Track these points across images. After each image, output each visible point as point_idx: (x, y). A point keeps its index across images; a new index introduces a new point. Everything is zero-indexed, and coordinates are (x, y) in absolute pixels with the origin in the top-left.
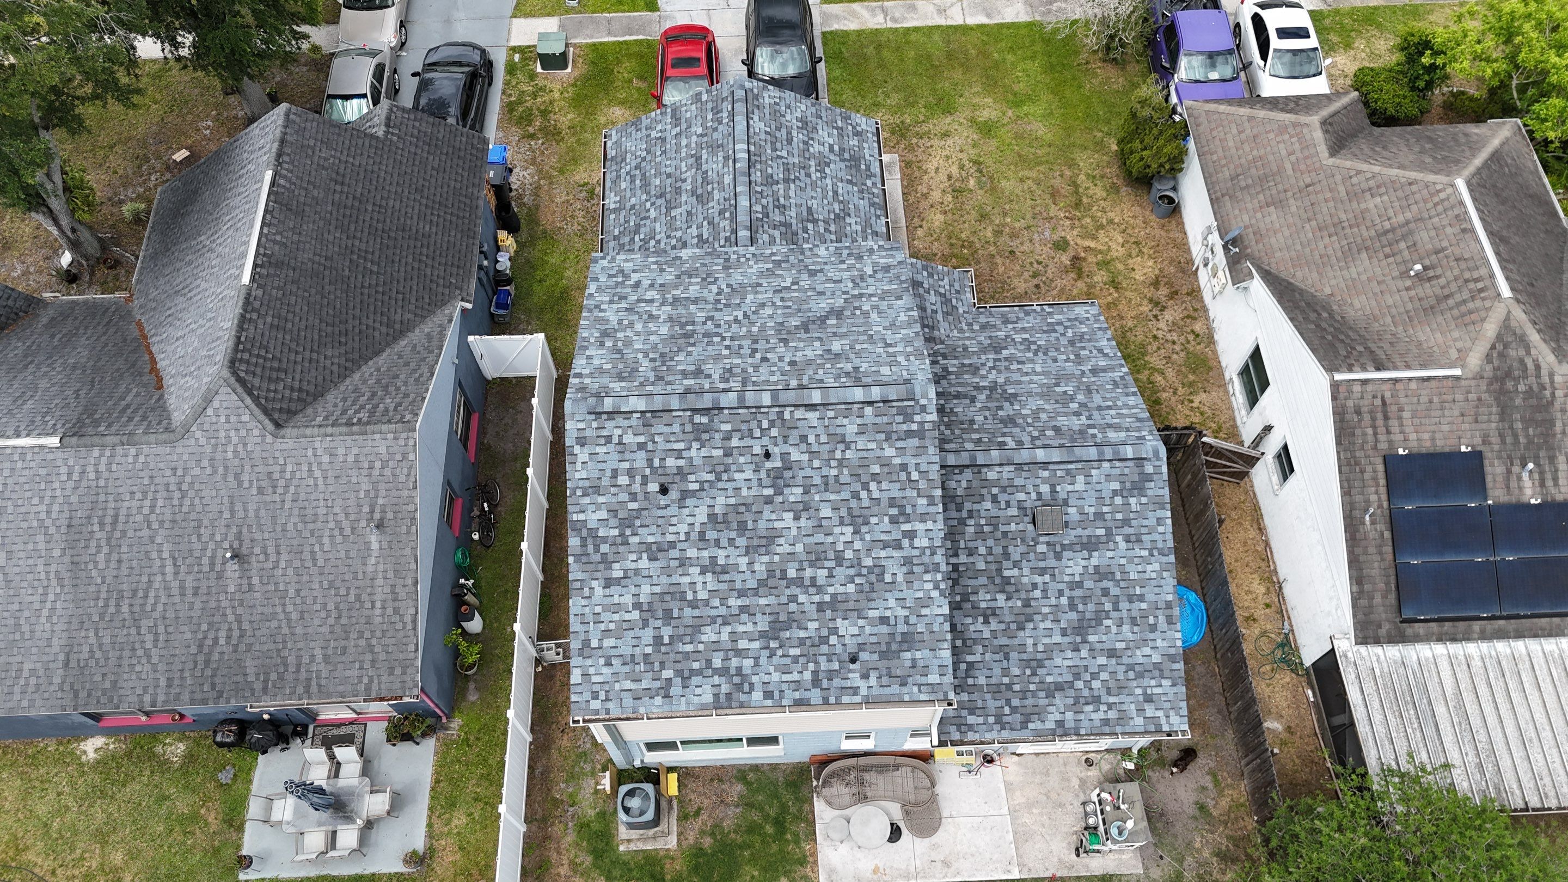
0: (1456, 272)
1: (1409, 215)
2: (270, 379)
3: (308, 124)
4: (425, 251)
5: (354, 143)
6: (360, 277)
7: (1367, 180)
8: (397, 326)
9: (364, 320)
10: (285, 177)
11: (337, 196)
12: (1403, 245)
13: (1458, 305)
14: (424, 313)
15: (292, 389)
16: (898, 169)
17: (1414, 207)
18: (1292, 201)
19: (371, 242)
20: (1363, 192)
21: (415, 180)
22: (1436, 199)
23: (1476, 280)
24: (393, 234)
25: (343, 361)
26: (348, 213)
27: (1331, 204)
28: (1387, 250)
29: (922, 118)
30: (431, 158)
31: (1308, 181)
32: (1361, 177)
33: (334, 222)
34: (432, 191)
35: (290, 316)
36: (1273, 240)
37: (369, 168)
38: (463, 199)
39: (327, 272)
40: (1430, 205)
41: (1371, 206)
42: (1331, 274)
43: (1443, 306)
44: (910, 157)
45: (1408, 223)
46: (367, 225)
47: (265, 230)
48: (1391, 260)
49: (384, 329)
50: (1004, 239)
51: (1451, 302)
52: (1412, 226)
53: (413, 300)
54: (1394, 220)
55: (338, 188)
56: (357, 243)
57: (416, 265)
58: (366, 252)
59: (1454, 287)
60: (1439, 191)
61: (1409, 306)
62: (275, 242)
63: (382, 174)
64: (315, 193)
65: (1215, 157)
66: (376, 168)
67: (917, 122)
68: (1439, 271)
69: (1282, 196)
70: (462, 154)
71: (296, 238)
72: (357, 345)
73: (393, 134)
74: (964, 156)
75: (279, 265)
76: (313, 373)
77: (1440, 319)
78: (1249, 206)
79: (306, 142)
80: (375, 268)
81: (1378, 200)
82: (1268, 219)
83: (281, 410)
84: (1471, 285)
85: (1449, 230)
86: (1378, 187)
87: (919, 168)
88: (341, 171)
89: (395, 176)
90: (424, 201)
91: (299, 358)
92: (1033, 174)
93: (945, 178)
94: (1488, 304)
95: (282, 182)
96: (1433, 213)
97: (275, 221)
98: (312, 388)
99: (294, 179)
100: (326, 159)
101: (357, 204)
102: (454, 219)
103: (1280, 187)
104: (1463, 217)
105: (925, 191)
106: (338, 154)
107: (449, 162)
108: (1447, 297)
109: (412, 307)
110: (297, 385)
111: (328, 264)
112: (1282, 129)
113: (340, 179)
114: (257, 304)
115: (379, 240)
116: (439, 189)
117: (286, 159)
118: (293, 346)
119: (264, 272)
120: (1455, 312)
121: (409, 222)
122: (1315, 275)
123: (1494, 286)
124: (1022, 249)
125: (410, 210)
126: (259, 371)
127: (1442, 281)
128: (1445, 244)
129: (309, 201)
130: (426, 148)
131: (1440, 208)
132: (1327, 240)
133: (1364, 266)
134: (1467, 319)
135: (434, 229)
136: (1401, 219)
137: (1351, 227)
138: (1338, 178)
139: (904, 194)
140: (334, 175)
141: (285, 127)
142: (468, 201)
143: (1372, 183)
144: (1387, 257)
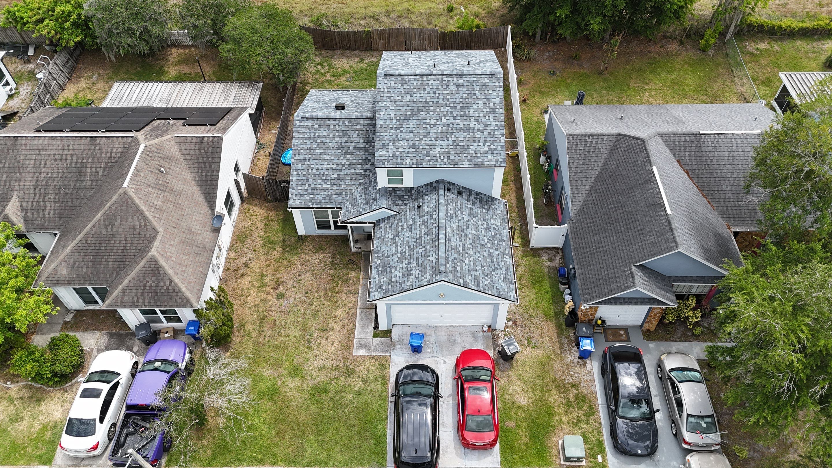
0: (152, 162)
1: (150, 189)
2: (629, 145)
3: (665, 246)
4: (593, 228)
5: (643, 253)
6: (614, 199)
7: (153, 212)
8: (592, 192)
9: (606, 186)
10: (662, 216)
11: (638, 224)
12: (160, 182)
13: (159, 153)
14: (585, 204)
15: (620, 147)
16: (355, 345)
17: (146, 190)
18: (184, 227)
19: (616, 216)
20: (158, 209)
21: (609, 256)
22: (137, 187)
23: (148, 155)
24: (608, 225)
25: (607, 167)
26: (630, 220)
27: (172, 214)
28: (166, 185)
29: (333, 382)
30: (606, 272)
31: (173, 229)
32: (155, 215)
33: (634, 212)
34: (600, 257)
35: (633, 168)
36: (201, 219)
37: (630, 246)
38: (585, 263)
39: (627, 192)
40: (141, 187)
41: (159, 203)
42: (190, 192)
43: (163, 156)
44: (346, 353)
45: (153, 187)
46: (621, 221)
47: (658, 190)
48: (167, 181)
49: (597, 187)
50: (307, 301)
51: (161, 155)
52: (152, 185)
53: (590, 205)
54: (156, 192)
55: (639, 228)
56: (621, 211)
57: (594, 220)
58: (616, 210)
59: (156, 158)
60: (134, 189)
61: (173, 164)
62: (652, 188)
63: (624, 248)
64: (647, 219)
65: (201, 269)
66: (628, 248)
67: (337, 378)
68: (156, 166)
69: (186, 232)
70: (593, 285)
71: (645, 196)
72: (605, 175)
73: (628, 271)
74: (315, 352)
75: (646, 182)
76: (616, 157)
77: (168, 154)
78: (201, 238)
79: (662, 237)
80: (610, 207)
81: (155, 202)
82: (197, 227)
83: (621, 139)
84: (150, 155)
85: (142, 175)
86: (152, 207)
87: (343, 346)
88: (641, 236)
89: (618, 252)
90: (601, 249)
91: (623, 158)
92: (280, 339)
93: (330, 338)
94: (151, 147)
95: (662, 213)
96: (142, 184)
97: (656, 196)
98: (614, 152)
99: (658, 218)
100: (651, 236)
101: (629, 226)
102: (585, 251)
103: (185, 235)
104: (135, 175)
105: (343, 330)
106: (646, 242)
107: (597, 277)
108: (161, 158)
109: (590, 203)
110: (619, 150)
111: (628, 195)
112: (167, 259)
113: (640, 232)
114: (646, 164)
115: (613, 219)
116: (597, 260)
117: (666, 224)
118: (626, 160)
119: (650, 176)
120: (162, 152)
121: (604, 235)
122: (195, 196)
123: (144, 150)
124: (301, 295)
125: (606, 240)
126: (634, 145)
127: (158, 163)
128: (147, 172)
129: (648, 213)
130: (610, 276)
131: (139, 183)
132: (182, 204)
133: (178, 186)
134: (160, 148)
135: (593, 240)
136: (153, 191)
137: (171, 202)
138: (162, 221)
139: (355, 329)
140: (643, 232)
141: (674, 237)
142: (582, 264)
143: (153, 210)
144: (168, 183)
